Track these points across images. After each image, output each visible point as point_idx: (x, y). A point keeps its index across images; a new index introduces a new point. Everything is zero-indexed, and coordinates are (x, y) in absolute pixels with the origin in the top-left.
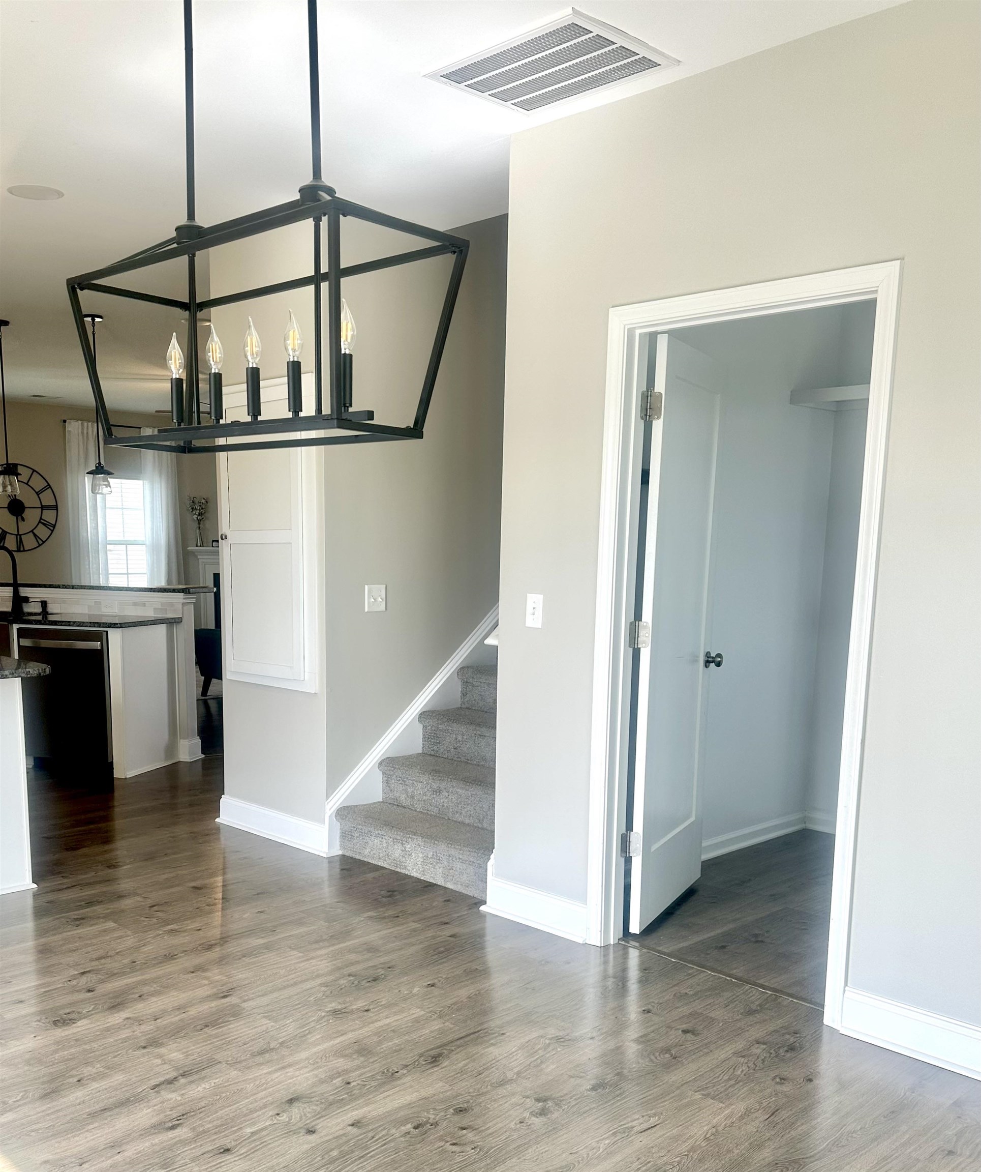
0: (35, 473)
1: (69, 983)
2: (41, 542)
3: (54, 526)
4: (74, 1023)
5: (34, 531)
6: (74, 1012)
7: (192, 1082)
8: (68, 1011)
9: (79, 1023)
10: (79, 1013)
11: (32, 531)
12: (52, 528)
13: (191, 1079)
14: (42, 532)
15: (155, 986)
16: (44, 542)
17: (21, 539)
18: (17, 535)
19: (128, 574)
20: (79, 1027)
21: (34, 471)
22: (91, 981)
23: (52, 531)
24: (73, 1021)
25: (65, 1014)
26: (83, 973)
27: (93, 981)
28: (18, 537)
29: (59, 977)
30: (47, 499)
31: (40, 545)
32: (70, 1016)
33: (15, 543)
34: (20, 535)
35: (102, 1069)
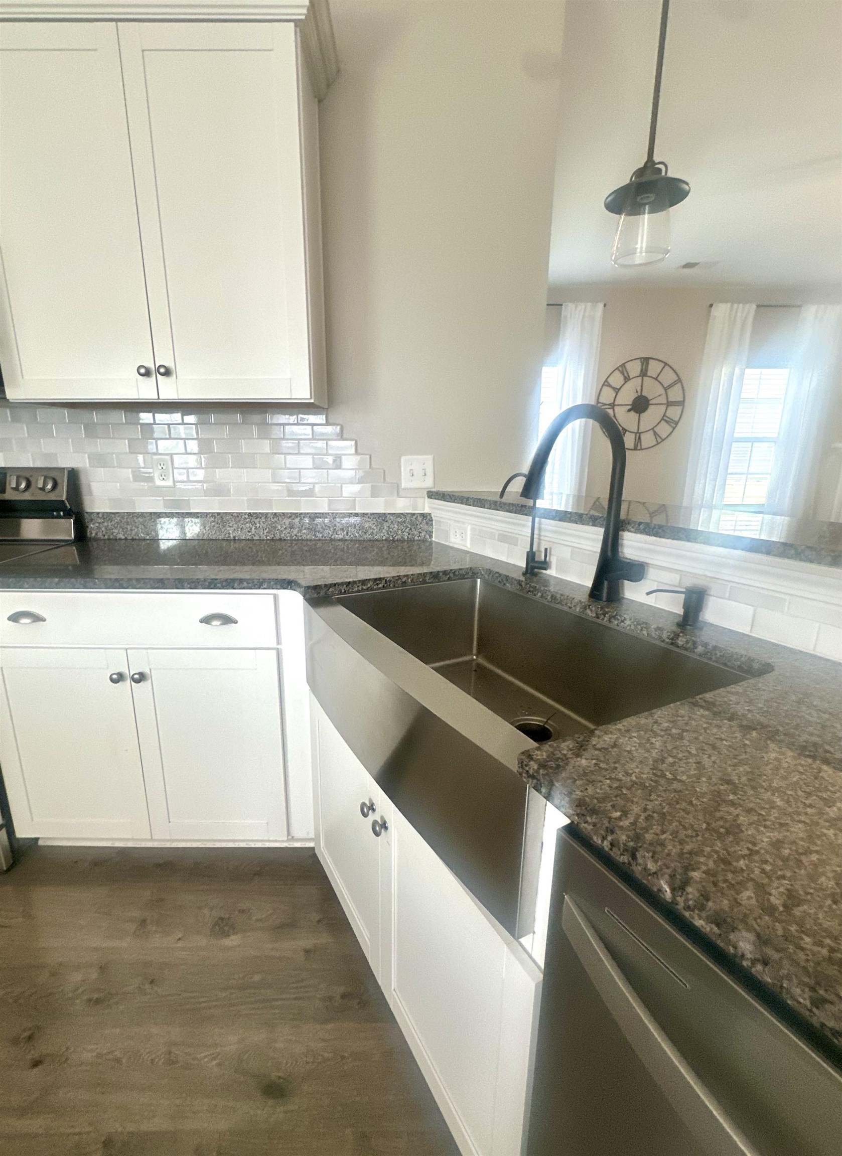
0: (667, 367)
2: (659, 440)
3: (677, 423)
5: (655, 429)
11: (653, 429)
12: (674, 426)
14: (663, 430)
16: (663, 440)
17: (640, 438)
18: (636, 433)
19: (748, 474)
21: (666, 364)
23: (674, 428)
28: (638, 435)
30: (675, 394)
31: (658, 443)
33: (634, 440)
34: (640, 433)
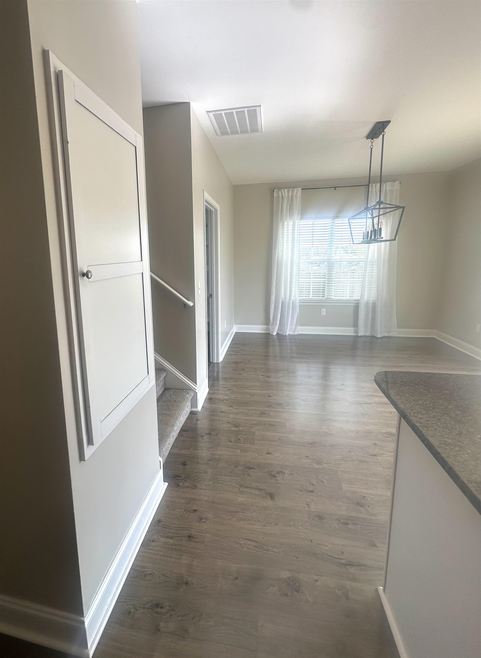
1: (383, 453)
4: (387, 432)
6: (385, 437)
7: (360, 401)
8: (387, 438)
9: (385, 431)
10: (384, 436)
13: (360, 402)
15: (349, 435)
20: (386, 430)
22: (373, 449)
24: (387, 433)
25: (389, 437)
26: (375, 455)
27: (372, 449)
29: (387, 458)
32: (387, 436)
35: (383, 413)
